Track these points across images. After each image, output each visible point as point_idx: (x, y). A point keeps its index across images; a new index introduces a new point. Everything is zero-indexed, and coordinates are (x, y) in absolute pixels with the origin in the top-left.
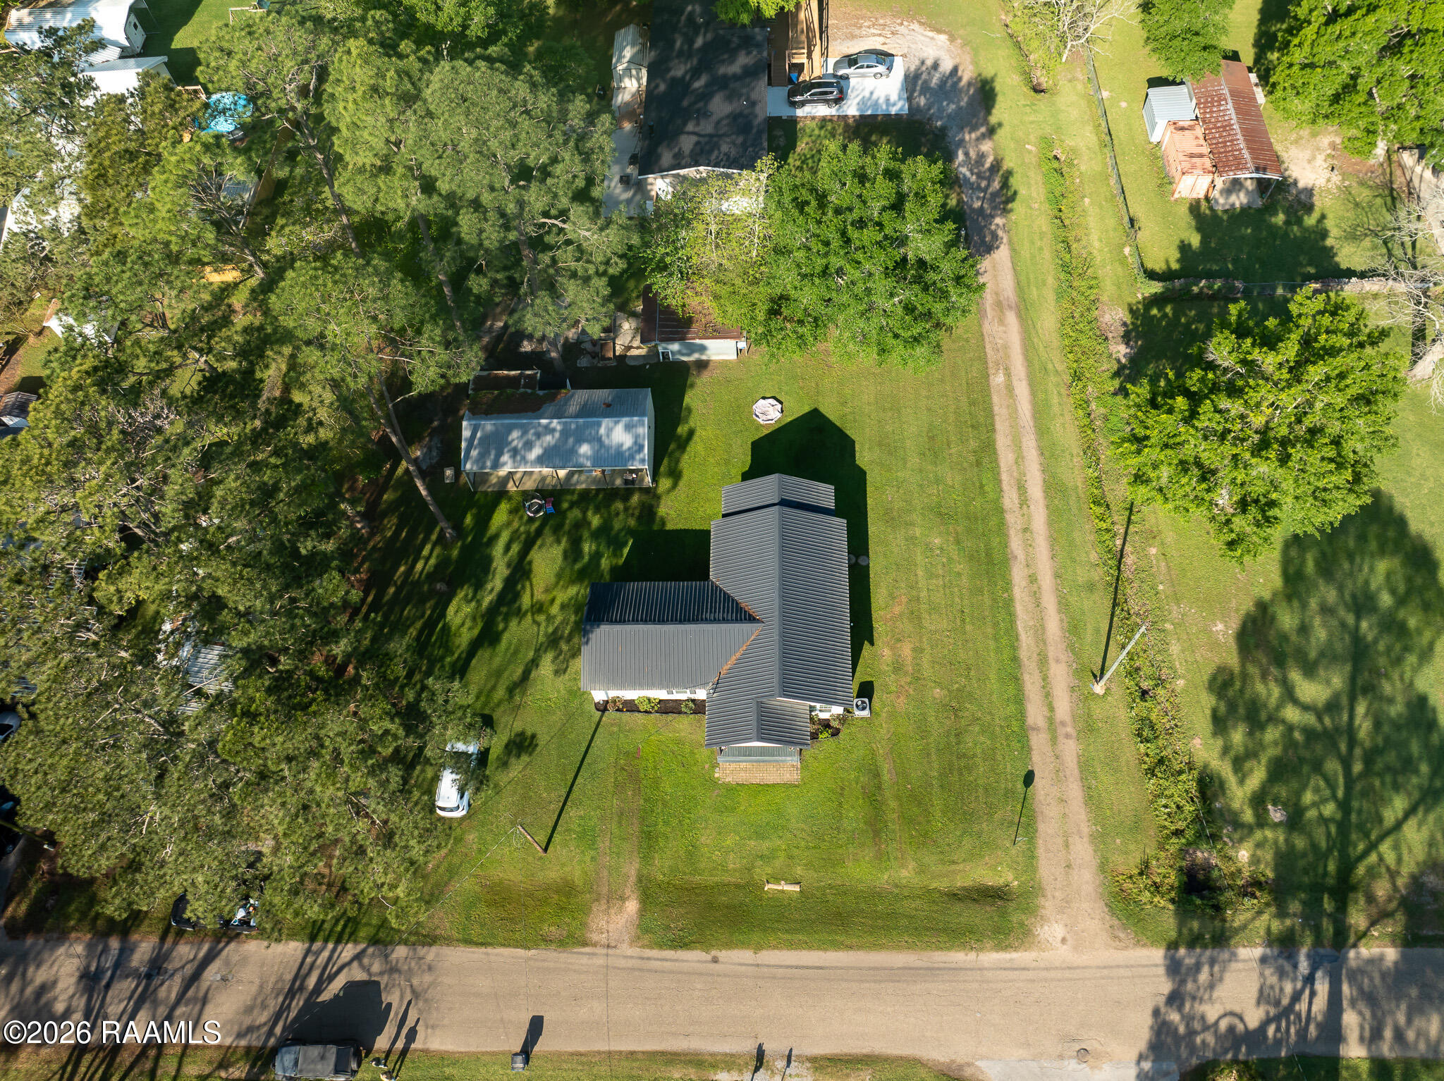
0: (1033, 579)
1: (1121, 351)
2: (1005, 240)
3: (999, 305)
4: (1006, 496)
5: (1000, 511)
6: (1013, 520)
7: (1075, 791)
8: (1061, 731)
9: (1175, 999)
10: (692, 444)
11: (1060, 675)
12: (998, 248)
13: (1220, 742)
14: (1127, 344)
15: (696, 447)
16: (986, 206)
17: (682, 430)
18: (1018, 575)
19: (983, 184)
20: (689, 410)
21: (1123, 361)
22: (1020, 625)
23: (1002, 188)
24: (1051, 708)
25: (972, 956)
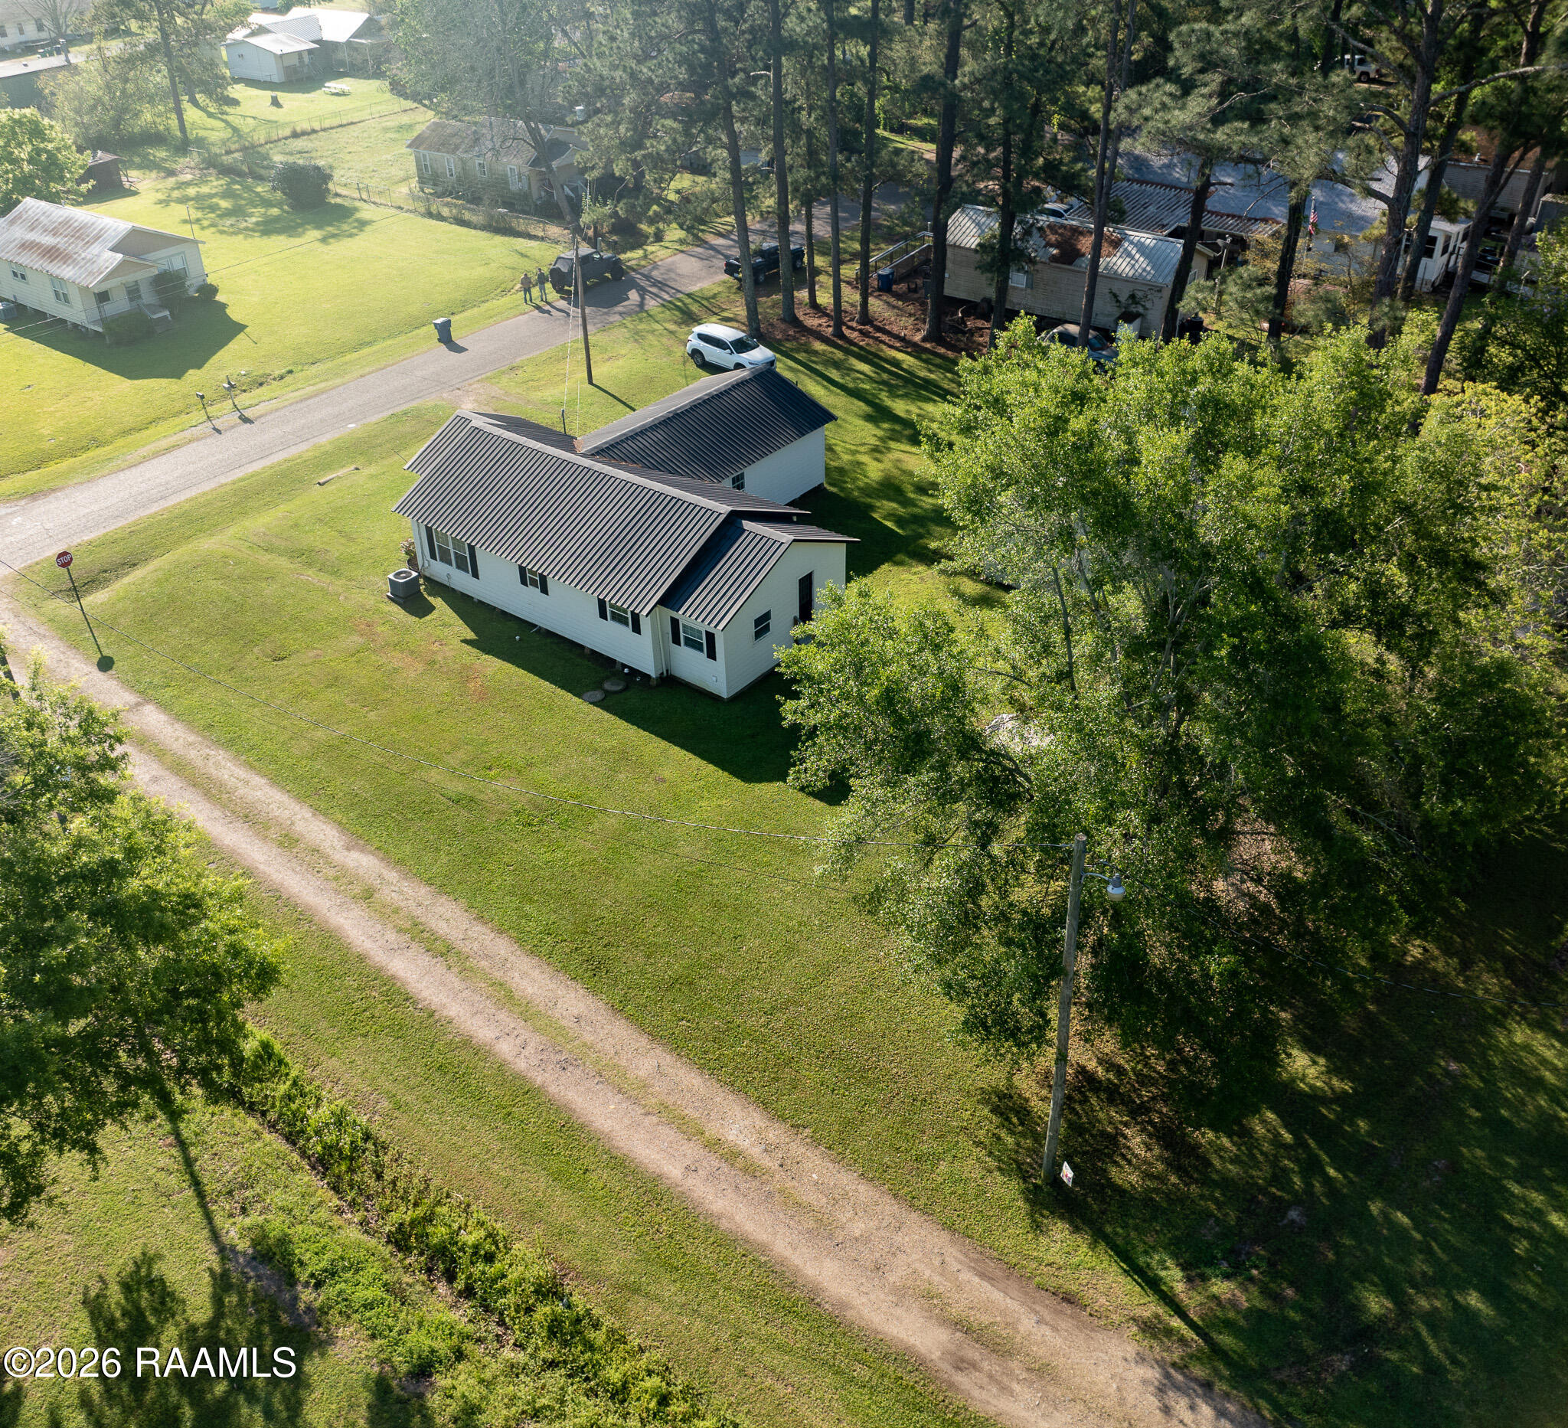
0: (287, 841)
3: (987, 1339)
4: (464, 917)
6: (408, 892)
18: (320, 830)
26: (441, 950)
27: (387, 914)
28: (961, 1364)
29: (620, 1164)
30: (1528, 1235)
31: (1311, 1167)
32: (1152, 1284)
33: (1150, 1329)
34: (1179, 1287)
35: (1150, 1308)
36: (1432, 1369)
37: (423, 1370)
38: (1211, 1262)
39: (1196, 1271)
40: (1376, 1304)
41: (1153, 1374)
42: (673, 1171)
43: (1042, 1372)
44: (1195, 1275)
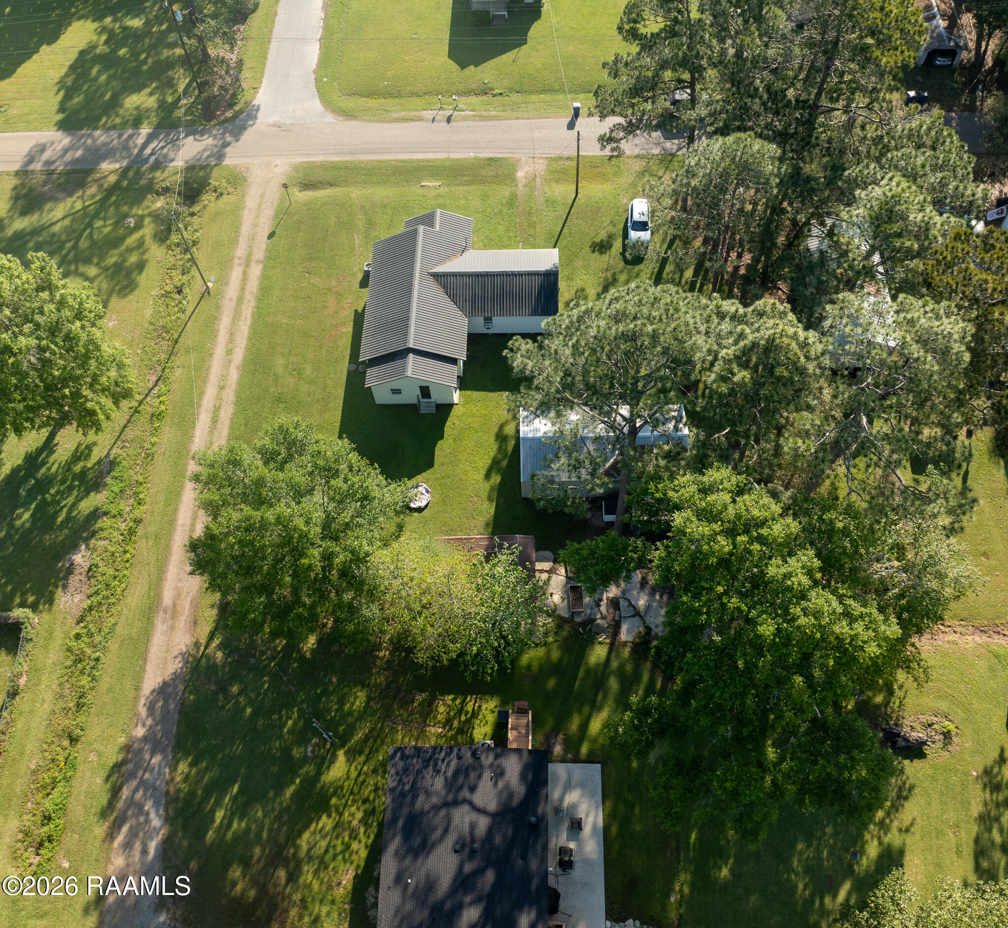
0: (229, 352)
1: (80, 558)
2: (143, 701)
3: (174, 612)
4: (229, 416)
5: (238, 403)
6: (230, 396)
7: (245, 230)
8: (242, 261)
9: (226, 145)
10: (487, 466)
11: (232, 291)
12: (154, 691)
13: (145, 257)
14: (72, 564)
15: (485, 462)
16: (147, 756)
17: (496, 479)
18: (239, 355)
19: (139, 795)
20: (490, 499)
21: (83, 547)
22: (249, 322)
23: (120, 788)
24: (245, 273)
25: (329, 159)
26: (215, 421)
27: (219, 397)
28: (165, 611)
29: (176, 511)
30: (281, 717)
31: (273, 658)
32: (211, 638)
33: (197, 644)
34: (214, 645)
35: (203, 641)
36: (223, 707)
37: (105, 514)
38: (226, 649)
39: (222, 646)
40: (235, 689)
41: (184, 650)
42: (180, 522)
43: (172, 628)
44: (219, 647)
